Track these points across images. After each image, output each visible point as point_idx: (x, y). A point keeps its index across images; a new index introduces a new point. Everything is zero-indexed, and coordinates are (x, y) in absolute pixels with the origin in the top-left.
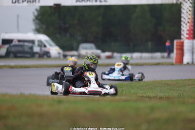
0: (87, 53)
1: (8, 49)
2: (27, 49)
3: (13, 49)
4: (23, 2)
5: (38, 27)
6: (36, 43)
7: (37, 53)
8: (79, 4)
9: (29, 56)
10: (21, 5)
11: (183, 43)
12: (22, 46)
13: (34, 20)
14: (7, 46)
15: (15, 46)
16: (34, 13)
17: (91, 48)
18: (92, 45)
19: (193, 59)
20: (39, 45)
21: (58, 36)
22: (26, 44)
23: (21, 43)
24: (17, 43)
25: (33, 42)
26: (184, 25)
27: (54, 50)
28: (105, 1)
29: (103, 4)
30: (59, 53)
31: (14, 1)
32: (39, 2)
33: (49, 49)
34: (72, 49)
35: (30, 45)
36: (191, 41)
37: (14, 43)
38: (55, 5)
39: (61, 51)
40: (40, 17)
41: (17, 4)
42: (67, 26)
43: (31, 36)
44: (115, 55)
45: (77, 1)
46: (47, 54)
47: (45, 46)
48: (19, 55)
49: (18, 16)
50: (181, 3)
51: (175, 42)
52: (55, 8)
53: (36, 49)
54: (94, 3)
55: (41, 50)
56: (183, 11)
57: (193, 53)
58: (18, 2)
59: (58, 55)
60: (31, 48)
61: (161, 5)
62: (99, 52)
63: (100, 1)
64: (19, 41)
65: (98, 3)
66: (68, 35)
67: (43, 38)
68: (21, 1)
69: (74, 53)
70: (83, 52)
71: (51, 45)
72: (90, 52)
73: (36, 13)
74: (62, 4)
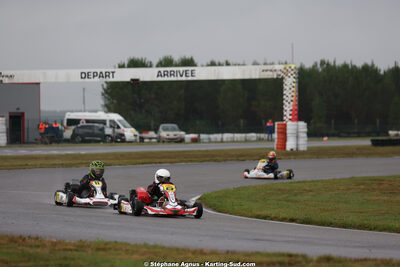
0: (168, 135)
1: (74, 131)
2: (96, 131)
3: (81, 131)
4: (94, 76)
6: (108, 123)
7: (109, 136)
8: (160, 79)
9: (99, 139)
10: (92, 80)
11: (285, 125)
12: (90, 127)
13: (103, 94)
14: (73, 127)
15: (82, 127)
16: (103, 86)
17: (174, 130)
18: (175, 126)
19: (297, 145)
20: (111, 126)
21: (132, 113)
22: (96, 125)
23: (90, 124)
24: (85, 124)
25: (103, 122)
26: (286, 103)
27: (130, 133)
28: (192, 75)
29: (190, 78)
30: (135, 136)
32: (113, 77)
33: (124, 131)
34: (148, 129)
35: (101, 126)
36: (295, 123)
37: (81, 124)
38: (132, 80)
39: (137, 133)
41: (87, 79)
43: (102, 115)
44: (203, 136)
45: (158, 76)
46: (120, 139)
47: (119, 127)
48: (87, 138)
50: (283, 78)
51: (276, 123)
52: (131, 84)
53: (108, 131)
54: (179, 78)
55: (114, 131)
56: (285, 87)
57: (297, 137)
59: (133, 138)
60: (102, 130)
61: (259, 80)
62: (183, 133)
64: (87, 121)
65: (184, 78)
67: (116, 117)
69: (152, 134)
70: (164, 134)
71: (125, 127)
72: (172, 134)
73: (105, 86)
74: (141, 79)
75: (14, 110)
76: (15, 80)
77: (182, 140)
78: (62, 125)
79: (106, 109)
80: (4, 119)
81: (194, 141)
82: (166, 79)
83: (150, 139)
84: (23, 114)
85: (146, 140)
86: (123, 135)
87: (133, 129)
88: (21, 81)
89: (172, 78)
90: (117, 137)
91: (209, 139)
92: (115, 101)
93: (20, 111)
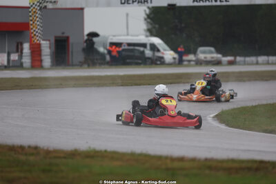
0: (205, 58)
2: (137, 54)
4: (133, 2)
5: (150, 27)
6: (148, 46)
7: (149, 58)
8: (196, 4)
9: (140, 61)
13: (145, 19)
15: (123, 50)
16: (145, 11)
17: (211, 52)
18: (212, 49)
20: (151, 49)
21: (173, 36)
22: (137, 48)
23: (132, 48)
24: (126, 47)
25: (144, 45)
27: (169, 55)
28: (226, 1)
29: (224, 3)
30: (174, 58)
31: (123, 2)
32: (151, 2)
33: (163, 53)
34: (188, 52)
35: (142, 49)
37: (123, 47)
38: (169, 5)
39: (176, 55)
40: (152, 16)
42: (183, 25)
43: (142, 38)
44: (238, 59)
45: (194, 1)
46: (160, 61)
47: (158, 50)
48: (128, 61)
49: (127, 15)
52: (169, 9)
53: (148, 53)
54: (214, 3)
55: (154, 54)
58: (128, 3)
59: (172, 61)
60: (143, 52)
62: (219, 56)
63: (220, 1)
64: (129, 44)
65: (218, 3)
66: (184, 35)
67: (156, 41)
68: (131, 2)
69: (191, 57)
70: (201, 56)
71: (164, 50)
72: (209, 57)
73: (148, 11)
74: (178, 5)
75: (59, 34)
76: (59, 6)
77: (218, 63)
78: (105, 48)
79: (148, 34)
80: (48, 42)
81: (231, 63)
82: (201, 4)
83: (189, 61)
84: (68, 38)
85: (185, 63)
86: (162, 58)
87: (172, 52)
88: (64, 7)
89: (207, 4)
90: (156, 60)
91: (245, 61)
92: (157, 26)
93: (65, 35)
